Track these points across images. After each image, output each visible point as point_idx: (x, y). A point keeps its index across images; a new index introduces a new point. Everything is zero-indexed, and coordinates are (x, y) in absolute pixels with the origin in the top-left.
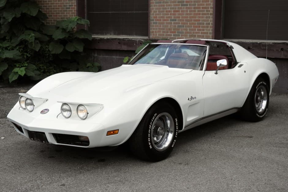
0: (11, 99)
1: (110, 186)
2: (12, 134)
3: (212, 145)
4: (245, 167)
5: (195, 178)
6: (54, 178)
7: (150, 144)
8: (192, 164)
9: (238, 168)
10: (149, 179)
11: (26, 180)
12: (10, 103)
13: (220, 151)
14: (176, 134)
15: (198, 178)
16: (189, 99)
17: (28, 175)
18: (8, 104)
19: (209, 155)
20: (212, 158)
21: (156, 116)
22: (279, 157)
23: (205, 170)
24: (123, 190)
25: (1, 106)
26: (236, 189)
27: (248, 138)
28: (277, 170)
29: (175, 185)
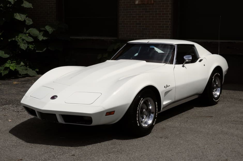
0: (7, 90)
1: (111, 155)
2: (18, 117)
3: (182, 123)
4: (212, 139)
5: (175, 148)
6: (65, 150)
7: (138, 122)
8: (170, 137)
9: (207, 140)
10: (140, 149)
11: (42, 152)
12: (7, 93)
13: (190, 128)
14: (157, 115)
15: (178, 148)
16: (165, 87)
17: (43, 148)
18: (6, 94)
19: (182, 131)
20: (185, 133)
21: (142, 100)
22: (237, 132)
23: (182, 142)
24: (122, 158)
25: (1, 95)
26: (210, 156)
27: (209, 118)
28: (237, 141)
29: (162, 154)
